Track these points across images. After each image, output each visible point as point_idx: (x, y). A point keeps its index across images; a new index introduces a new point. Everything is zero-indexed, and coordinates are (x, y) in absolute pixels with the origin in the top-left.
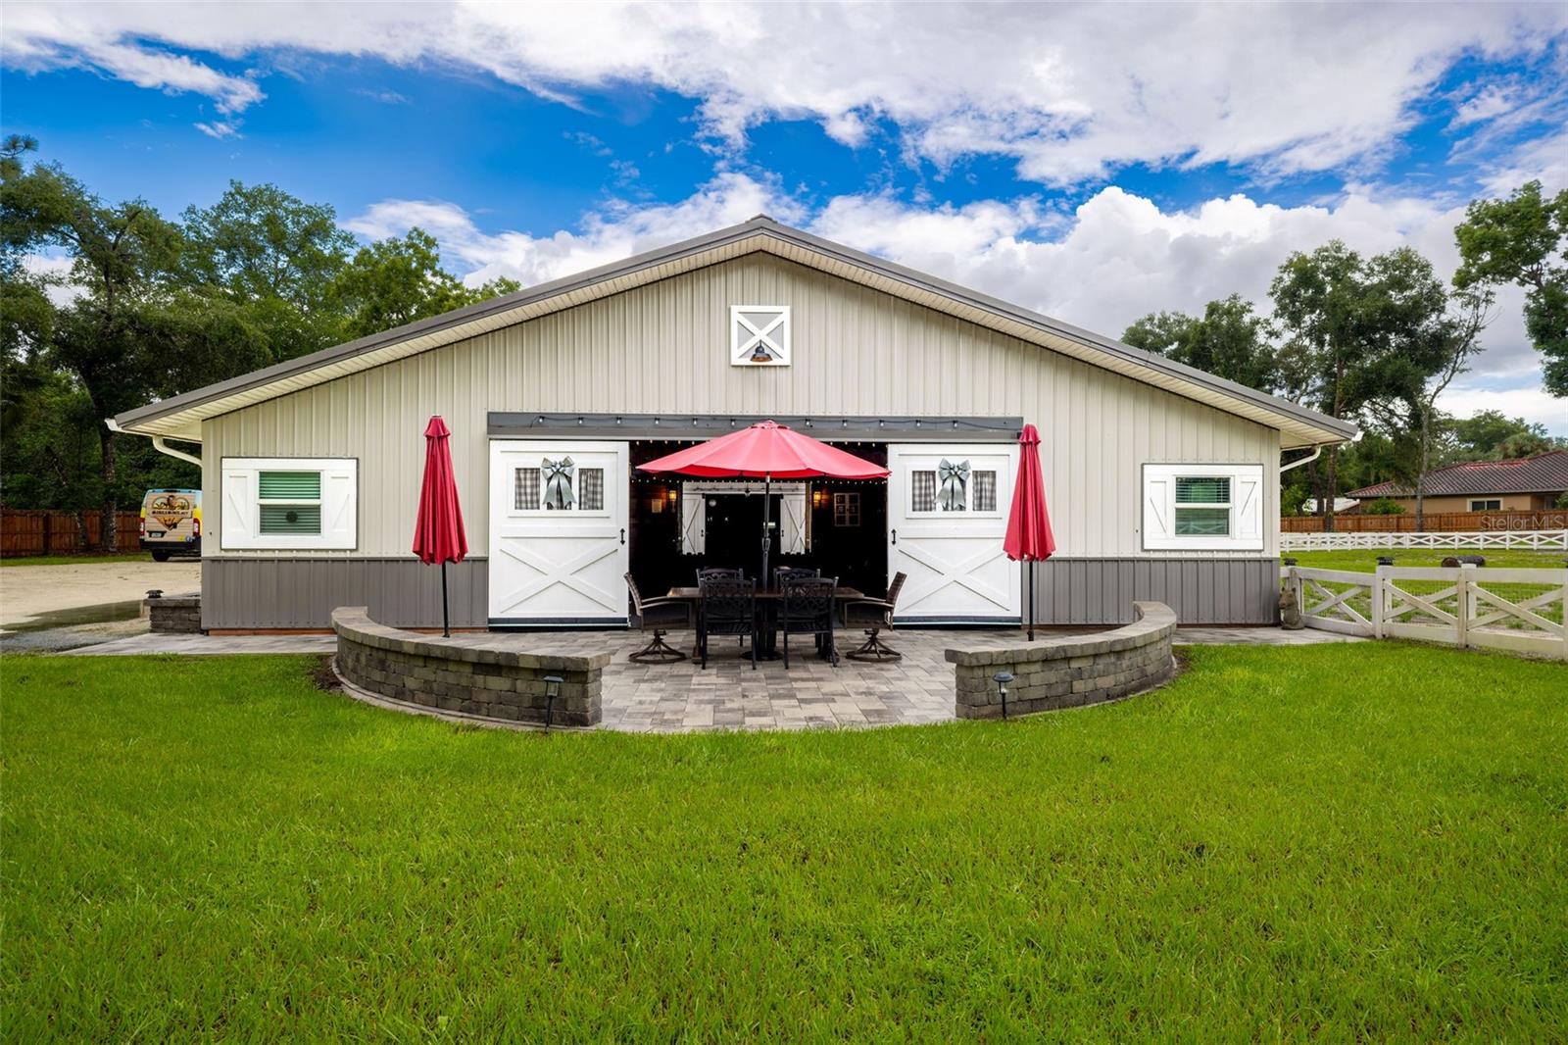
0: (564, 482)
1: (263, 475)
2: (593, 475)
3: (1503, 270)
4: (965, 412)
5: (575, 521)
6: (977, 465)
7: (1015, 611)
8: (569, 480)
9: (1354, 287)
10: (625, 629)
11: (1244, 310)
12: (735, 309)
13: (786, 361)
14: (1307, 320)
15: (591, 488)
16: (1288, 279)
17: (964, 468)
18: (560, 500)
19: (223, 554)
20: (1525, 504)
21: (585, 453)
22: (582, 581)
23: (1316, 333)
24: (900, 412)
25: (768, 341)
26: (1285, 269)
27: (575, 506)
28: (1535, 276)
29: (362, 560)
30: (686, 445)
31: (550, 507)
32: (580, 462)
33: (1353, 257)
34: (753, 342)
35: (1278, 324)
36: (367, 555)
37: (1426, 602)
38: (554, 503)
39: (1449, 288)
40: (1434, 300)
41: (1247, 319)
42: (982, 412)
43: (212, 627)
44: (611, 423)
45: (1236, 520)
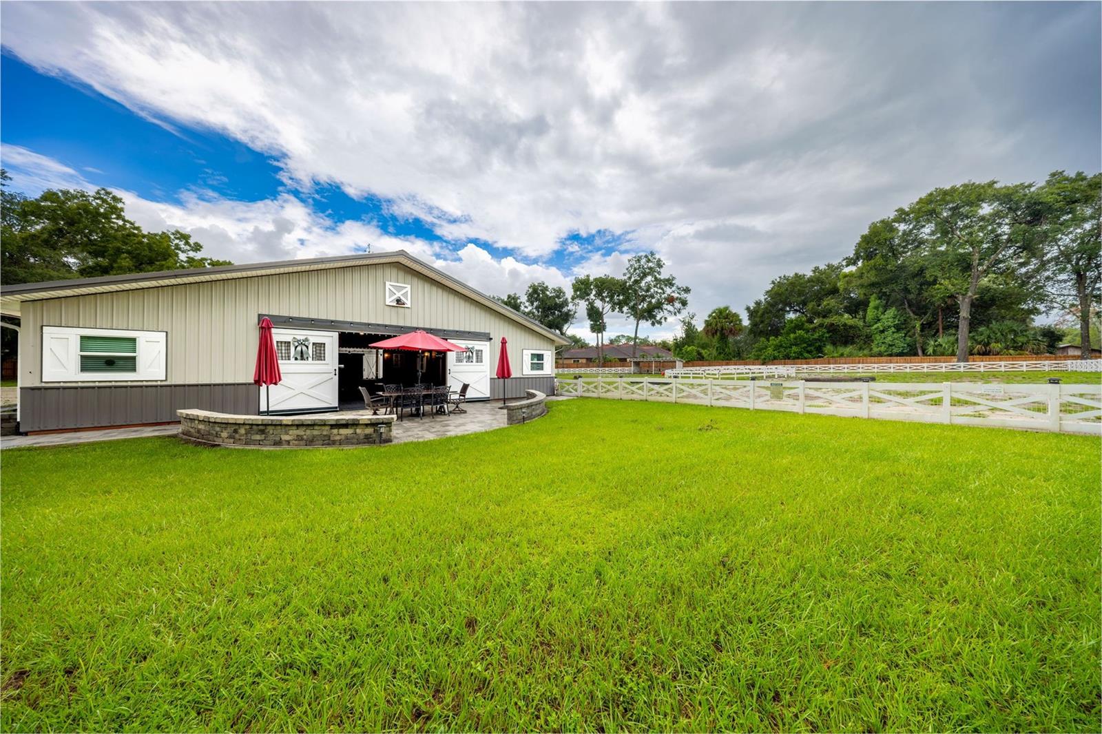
0: (304, 348)
1: (83, 338)
2: (320, 347)
3: (582, 297)
4: (472, 330)
5: (310, 365)
6: (477, 348)
7: (488, 396)
8: (307, 347)
9: (547, 295)
10: (337, 411)
11: (518, 298)
12: (388, 283)
13: (409, 305)
14: (535, 304)
15: (318, 351)
16: (531, 290)
17: (473, 348)
18: (302, 356)
19: (43, 385)
20: (584, 361)
21: (315, 336)
22: (313, 392)
23: (537, 308)
24: (451, 328)
25: (402, 298)
26: (530, 287)
27: (310, 359)
28: (588, 300)
29: (170, 386)
30: (389, 337)
31: (296, 359)
32: (312, 340)
33: (547, 287)
34: (395, 297)
35: (527, 304)
36: (173, 383)
37: (590, 387)
38: (299, 358)
39: (570, 300)
40: (565, 303)
41: (519, 301)
42: (478, 330)
43: (30, 430)
44: (329, 324)
45: (545, 366)
